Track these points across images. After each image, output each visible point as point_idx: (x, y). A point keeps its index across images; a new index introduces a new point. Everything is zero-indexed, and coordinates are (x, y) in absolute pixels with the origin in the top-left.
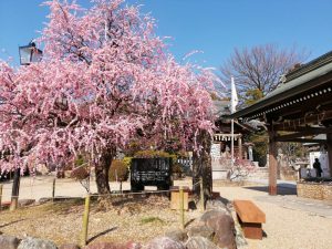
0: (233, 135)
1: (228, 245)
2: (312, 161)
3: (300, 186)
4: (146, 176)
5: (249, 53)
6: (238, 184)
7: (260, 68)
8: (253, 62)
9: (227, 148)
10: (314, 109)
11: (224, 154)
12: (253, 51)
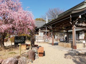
0: (46, 30)
1: (31, 59)
2: (65, 37)
3: (59, 43)
4: (19, 41)
5: (53, 10)
6: (46, 43)
7: (56, 14)
8: (54, 12)
9: (45, 34)
10: (62, 24)
11: (44, 35)
12: (54, 10)
